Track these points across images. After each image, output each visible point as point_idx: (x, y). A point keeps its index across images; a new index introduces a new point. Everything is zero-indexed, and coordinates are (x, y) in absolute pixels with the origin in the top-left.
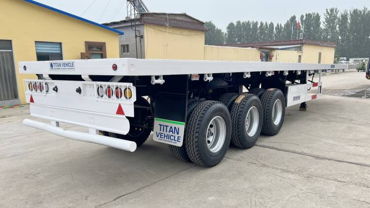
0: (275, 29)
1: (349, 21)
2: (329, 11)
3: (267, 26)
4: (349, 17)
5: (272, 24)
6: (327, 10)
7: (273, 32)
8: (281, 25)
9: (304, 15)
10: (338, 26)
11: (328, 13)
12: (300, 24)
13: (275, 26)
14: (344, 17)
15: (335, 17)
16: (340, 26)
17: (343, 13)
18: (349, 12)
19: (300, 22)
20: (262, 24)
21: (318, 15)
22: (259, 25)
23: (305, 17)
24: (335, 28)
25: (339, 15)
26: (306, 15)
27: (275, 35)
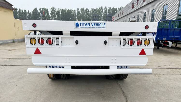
0: (27, 13)
1: (60, 14)
2: (52, 8)
3: (23, 11)
4: (60, 12)
5: (25, 11)
6: (51, 7)
7: (26, 15)
8: (30, 12)
9: (41, 8)
10: (56, 15)
11: (52, 9)
12: (40, 13)
13: (27, 12)
14: (58, 12)
15: (55, 11)
16: (57, 15)
17: (58, 10)
18: (60, 10)
19: (39, 11)
20: (20, 10)
21: (47, 9)
22: (18, 10)
23: (41, 9)
24: (55, 16)
25: (56, 11)
26: (42, 8)
27: (28, 17)
